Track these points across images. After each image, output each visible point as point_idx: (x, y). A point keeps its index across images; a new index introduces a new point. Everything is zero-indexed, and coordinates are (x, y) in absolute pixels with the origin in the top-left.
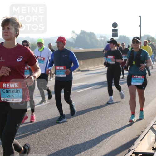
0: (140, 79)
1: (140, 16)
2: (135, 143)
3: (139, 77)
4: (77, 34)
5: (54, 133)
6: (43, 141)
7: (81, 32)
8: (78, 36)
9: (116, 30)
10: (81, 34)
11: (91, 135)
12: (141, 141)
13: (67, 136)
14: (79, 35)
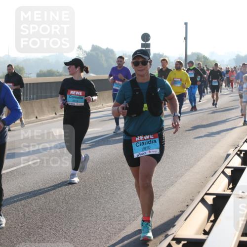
0: (150, 141)
1: (186, 24)
2: (175, 224)
3: (146, 137)
4: (85, 52)
5: (48, 208)
6: (31, 220)
7: (92, 48)
8: (87, 54)
9: (149, 45)
10: (91, 51)
11: (107, 212)
12: (186, 220)
13: (69, 213)
14: (89, 53)
